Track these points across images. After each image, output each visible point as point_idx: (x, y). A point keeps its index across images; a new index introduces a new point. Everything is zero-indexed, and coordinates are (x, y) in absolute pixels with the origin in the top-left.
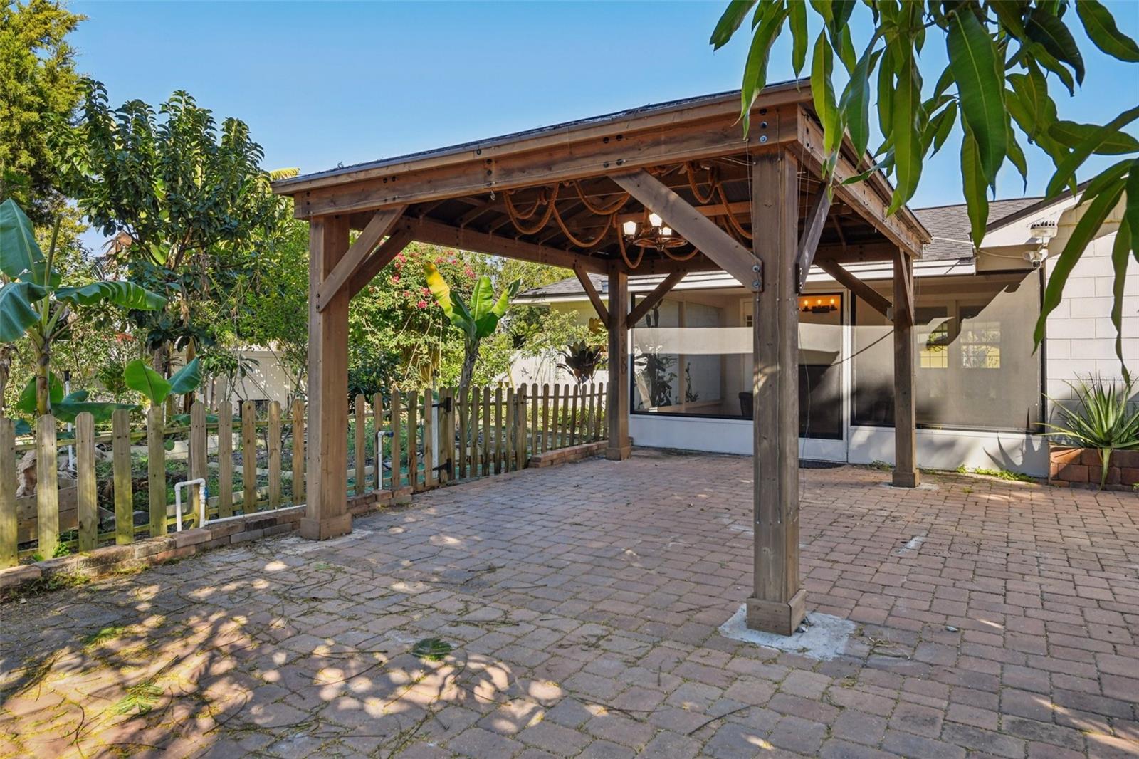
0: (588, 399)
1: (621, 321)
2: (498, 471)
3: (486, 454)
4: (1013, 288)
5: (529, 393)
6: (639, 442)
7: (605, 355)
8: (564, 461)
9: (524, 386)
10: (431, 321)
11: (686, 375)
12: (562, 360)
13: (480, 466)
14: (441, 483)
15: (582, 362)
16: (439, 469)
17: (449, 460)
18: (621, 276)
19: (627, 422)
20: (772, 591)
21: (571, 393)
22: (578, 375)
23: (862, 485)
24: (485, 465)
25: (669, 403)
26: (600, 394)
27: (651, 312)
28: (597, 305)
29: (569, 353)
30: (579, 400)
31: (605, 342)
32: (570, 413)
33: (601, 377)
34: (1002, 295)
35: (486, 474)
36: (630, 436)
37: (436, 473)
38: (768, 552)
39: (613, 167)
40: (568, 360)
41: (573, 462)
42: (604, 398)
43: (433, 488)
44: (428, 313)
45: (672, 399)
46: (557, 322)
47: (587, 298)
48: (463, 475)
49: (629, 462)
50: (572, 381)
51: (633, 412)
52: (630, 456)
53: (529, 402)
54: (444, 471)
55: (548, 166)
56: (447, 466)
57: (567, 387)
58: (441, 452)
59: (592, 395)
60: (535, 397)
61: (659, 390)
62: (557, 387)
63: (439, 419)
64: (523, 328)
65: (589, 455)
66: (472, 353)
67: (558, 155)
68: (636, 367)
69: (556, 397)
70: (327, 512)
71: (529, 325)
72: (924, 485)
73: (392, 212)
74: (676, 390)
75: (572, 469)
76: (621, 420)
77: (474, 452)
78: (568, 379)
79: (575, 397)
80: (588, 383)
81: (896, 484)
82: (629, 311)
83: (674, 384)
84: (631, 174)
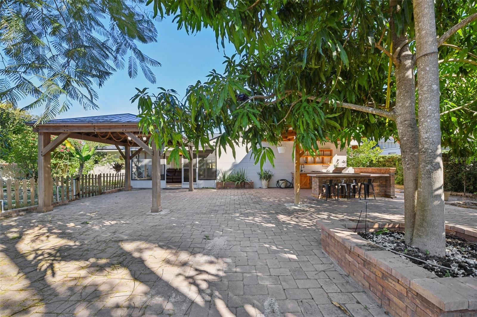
0: (119, 177)
1: (128, 158)
2: (93, 195)
3: (89, 191)
4: (212, 153)
5: (102, 176)
6: (134, 187)
7: (124, 166)
8: (112, 192)
9: (101, 174)
10: (65, 156)
11: (147, 170)
12: (112, 167)
13: (88, 195)
14: (76, 199)
15: (118, 167)
16: (76, 195)
17: (79, 193)
18: (128, 147)
19: (130, 182)
20: (155, 206)
21: (114, 175)
22: (116, 171)
23: (182, 192)
24: (89, 194)
25: (142, 177)
26: (123, 176)
27: (137, 155)
28: (121, 153)
29: (114, 166)
30: (117, 177)
31: (124, 163)
32: (114, 181)
33: (123, 171)
34: (210, 154)
35: (89, 196)
36: (131, 185)
37: (75, 197)
38: (155, 199)
39: (124, 131)
40: (113, 167)
41: (115, 192)
42: (124, 177)
43: (74, 200)
44: (63, 153)
45: (143, 176)
46: (110, 157)
47: (118, 151)
48: (83, 197)
49: (131, 191)
50: (115, 173)
51: (132, 180)
52: (131, 190)
53: (102, 178)
54: (77, 196)
55: (110, 129)
56: (78, 195)
57: (113, 174)
58: (76, 191)
59: (121, 176)
60: (104, 177)
61: (140, 174)
62: (110, 174)
63: (76, 182)
64: (97, 158)
65: (120, 190)
66: (82, 166)
67: (112, 127)
68: (133, 169)
69: (110, 177)
70: (45, 205)
71: (99, 157)
72: (195, 191)
73: (67, 133)
74: (144, 174)
75: (115, 194)
76: (129, 182)
77: (86, 191)
78: (113, 172)
79: (116, 176)
80: (119, 173)
81: (189, 191)
82: (131, 155)
83: (144, 173)
84: (128, 133)
